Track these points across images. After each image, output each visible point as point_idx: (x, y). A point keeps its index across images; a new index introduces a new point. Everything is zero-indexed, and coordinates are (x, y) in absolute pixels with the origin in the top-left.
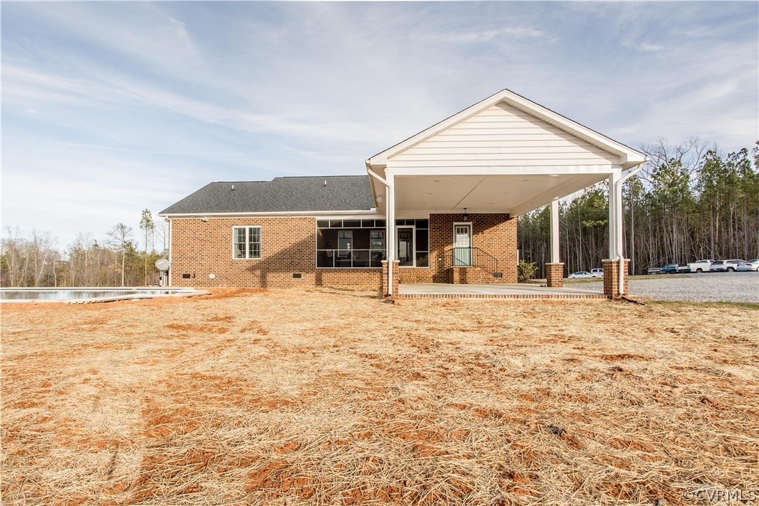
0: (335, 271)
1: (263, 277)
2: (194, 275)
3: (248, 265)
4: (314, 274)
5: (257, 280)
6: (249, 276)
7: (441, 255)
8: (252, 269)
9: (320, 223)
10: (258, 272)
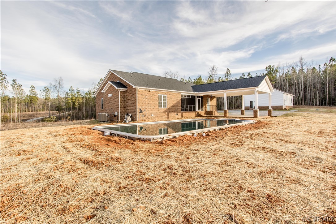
0: (186, 112)
1: (168, 115)
2: (146, 115)
3: (164, 111)
4: (181, 114)
5: (166, 116)
6: (164, 114)
7: (205, 108)
8: (165, 112)
9: (182, 96)
10: (166, 113)
